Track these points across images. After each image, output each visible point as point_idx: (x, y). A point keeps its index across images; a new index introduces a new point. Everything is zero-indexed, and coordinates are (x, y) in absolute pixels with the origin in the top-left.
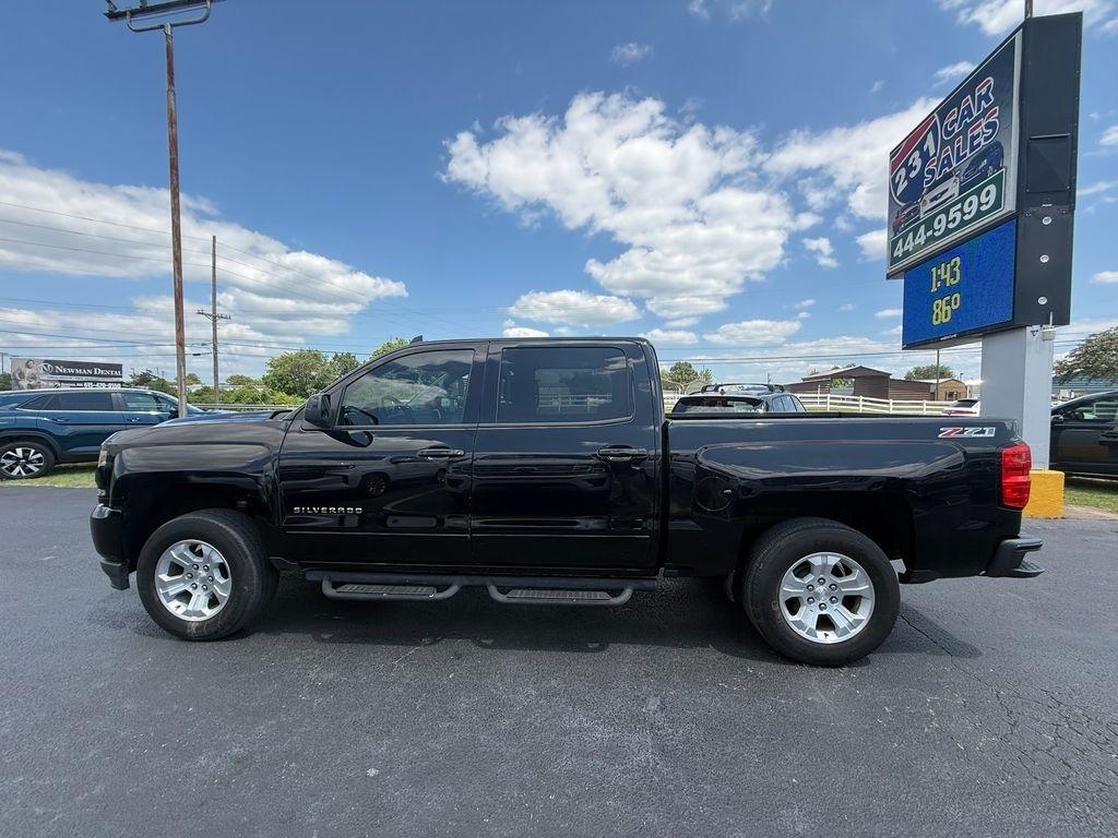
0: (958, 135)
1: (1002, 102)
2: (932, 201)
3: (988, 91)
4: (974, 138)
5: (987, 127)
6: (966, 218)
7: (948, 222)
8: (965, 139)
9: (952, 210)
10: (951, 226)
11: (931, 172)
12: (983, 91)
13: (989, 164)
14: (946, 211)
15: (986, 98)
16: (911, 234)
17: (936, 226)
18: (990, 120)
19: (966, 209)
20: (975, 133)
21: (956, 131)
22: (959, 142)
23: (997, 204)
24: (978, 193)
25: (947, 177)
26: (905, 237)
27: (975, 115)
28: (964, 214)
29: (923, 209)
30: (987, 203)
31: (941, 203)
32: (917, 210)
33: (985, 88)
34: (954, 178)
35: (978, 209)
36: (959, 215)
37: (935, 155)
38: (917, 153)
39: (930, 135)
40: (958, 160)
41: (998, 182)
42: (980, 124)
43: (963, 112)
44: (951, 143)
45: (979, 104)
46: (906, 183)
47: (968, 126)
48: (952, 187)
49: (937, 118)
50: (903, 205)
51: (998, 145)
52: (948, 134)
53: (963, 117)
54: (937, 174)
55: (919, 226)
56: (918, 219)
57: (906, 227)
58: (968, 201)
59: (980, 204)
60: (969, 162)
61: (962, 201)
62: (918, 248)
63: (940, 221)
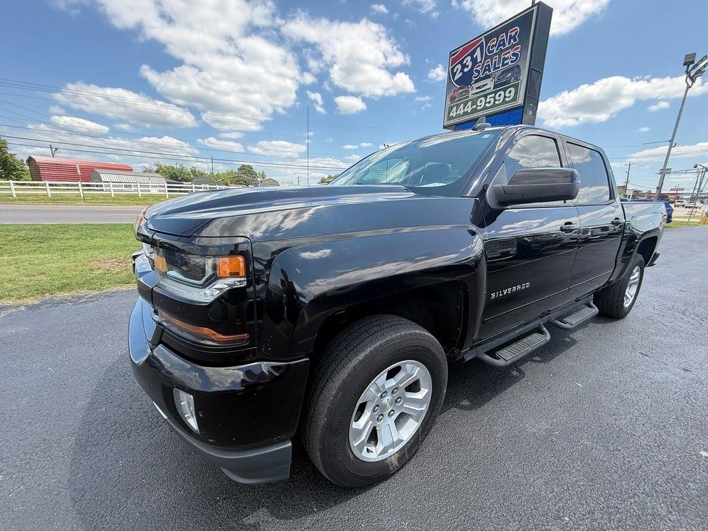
0: (495, 54)
1: (523, 44)
2: (477, 88)
3: (515, 35)
4: (505, 59)
5: (513, 55)
6: (497, 102)
7: (486, 103)
8: (500, 58)
9: (489, 96)
10: (488, 105)
11: (478, 72)
12: (513, 34)
13: (512, 76)
14: (485, 96)
15: (514, 38)
16: (462, 105)
17: (479, 104)
18: (515, 52)
19: (497, 98)
20: (506, 56)
21: (495, 52)
22: (496, 59)
23: (514, 99)
24: (505, 90)
25: (487, 77)
26: (458, 106)
27: (507, 46)
28: (495, 100)
29: (471, 92)
30: (509, 97)
31: (483, 91)
32: (467, 92)
33: (514, 32)
34: (491, 78)
35: (504, 99)
36: (492, 100)
37: (481, 62)
38: (469, 58)
39: (479, 49)
40: (495, 68)
41: (516, 87)
42: (509, 52)
43: (500, 43)
44: (491, 57)
45: (510, 41)
46: (461, 74)
47: (502, 51)
48: (490, 84)
49: (484, 40)
50: (458, 86)
51: (518, 67)
52: (490, 52)
53: (500, 45)
54: (481, 73)
55: (468, 102)
56: (468, 97)
57: (460, 100)
58: (498, 93)
59: (505, 97)
60: (501, 72)
61: (496, 93)
62: (466, 113)
63: (481, 101)
